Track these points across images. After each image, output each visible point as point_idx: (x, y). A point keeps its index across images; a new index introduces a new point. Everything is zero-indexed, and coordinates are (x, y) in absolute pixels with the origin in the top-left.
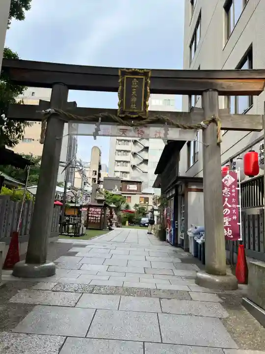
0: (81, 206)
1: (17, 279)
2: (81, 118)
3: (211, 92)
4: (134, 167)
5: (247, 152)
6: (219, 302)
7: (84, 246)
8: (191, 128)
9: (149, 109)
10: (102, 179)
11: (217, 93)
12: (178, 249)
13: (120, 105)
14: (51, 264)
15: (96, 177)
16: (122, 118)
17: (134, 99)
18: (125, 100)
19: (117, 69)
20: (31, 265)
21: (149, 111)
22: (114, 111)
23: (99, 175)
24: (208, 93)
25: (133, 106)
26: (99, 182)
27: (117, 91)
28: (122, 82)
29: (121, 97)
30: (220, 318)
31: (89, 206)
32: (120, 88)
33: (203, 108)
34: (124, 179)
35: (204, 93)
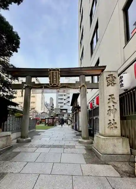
0: (46, 118)
1: (17, 144)
2: (37, 87)
3: (82, 76)
4: (65, 104)
5: (97, 96)
6: (85, 149)
7: (44, 132)
8: (75, 88)
9: (60, 83)
10: (54, 109)
11: (84, 76)
12: (76, 131)
13: (50, 82)
14: (30, 138)
15: (52, 108)
16: (51, 86)
17: (55, 80)
18: (52, 80)
19: (48, 69)
20: (22, 139)
21: (61, 84)
22: (48, 84)
23: (53, 108)
24: (81, 76)
25: (55, 82)
26: (53, 110)
27: (48, 77)
28: (50, 74)
29: (50, 79)
30: (83, 154)
31: (48, 118)
32: (49, 76)
33: (80, 81)
34: (62, 108)
35: (80, 76)
